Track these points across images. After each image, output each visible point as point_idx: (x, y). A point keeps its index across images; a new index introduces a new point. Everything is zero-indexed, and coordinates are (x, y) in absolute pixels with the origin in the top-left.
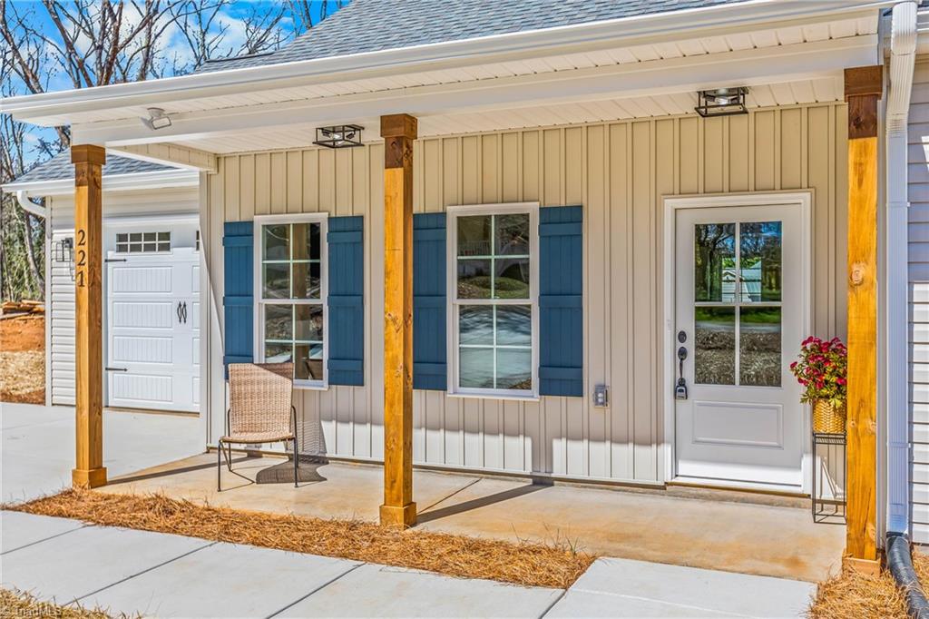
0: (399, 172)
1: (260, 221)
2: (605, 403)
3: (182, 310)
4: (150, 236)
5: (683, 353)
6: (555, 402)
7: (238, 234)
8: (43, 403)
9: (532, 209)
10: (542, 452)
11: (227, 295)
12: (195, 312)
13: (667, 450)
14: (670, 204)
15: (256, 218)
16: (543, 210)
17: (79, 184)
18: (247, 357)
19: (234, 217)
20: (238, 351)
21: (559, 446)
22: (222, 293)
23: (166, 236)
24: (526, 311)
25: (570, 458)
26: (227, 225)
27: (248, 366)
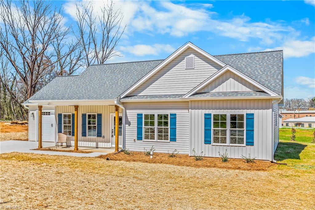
0: (76, 112)
1: (63, 114)
2: (104, 138)
3: (52, 125)
4: (47, 113)
5: (113, 132)
6: (99, 138)
7: (60, 115)
8: (28, 140)
9: (96, 114)
10: (97, 144)
11: (59, 124)
12: (54, 125)
13: (110, 143)
14: (111, 114)
15: (62, 113)
16: (97, 114)
17: (39, 110)
18: (61, 132)
19: (59, 113)
20: (60, 131)
21: (99, 143)
22: (58, 124)
23: (49, 113)
24: (95, 126)
25: (101, 145)
26: (58, 114)
27: (61, 133)
